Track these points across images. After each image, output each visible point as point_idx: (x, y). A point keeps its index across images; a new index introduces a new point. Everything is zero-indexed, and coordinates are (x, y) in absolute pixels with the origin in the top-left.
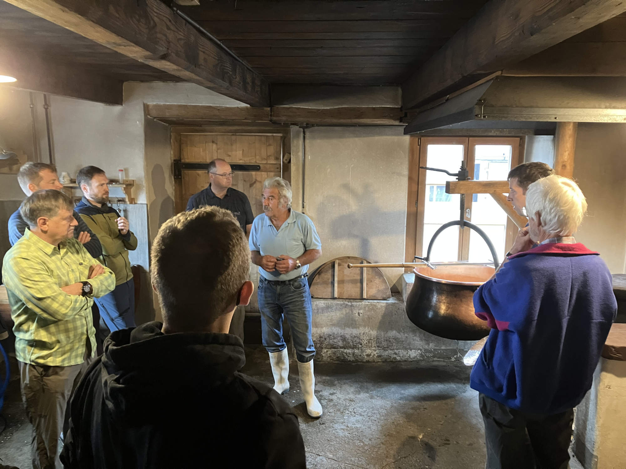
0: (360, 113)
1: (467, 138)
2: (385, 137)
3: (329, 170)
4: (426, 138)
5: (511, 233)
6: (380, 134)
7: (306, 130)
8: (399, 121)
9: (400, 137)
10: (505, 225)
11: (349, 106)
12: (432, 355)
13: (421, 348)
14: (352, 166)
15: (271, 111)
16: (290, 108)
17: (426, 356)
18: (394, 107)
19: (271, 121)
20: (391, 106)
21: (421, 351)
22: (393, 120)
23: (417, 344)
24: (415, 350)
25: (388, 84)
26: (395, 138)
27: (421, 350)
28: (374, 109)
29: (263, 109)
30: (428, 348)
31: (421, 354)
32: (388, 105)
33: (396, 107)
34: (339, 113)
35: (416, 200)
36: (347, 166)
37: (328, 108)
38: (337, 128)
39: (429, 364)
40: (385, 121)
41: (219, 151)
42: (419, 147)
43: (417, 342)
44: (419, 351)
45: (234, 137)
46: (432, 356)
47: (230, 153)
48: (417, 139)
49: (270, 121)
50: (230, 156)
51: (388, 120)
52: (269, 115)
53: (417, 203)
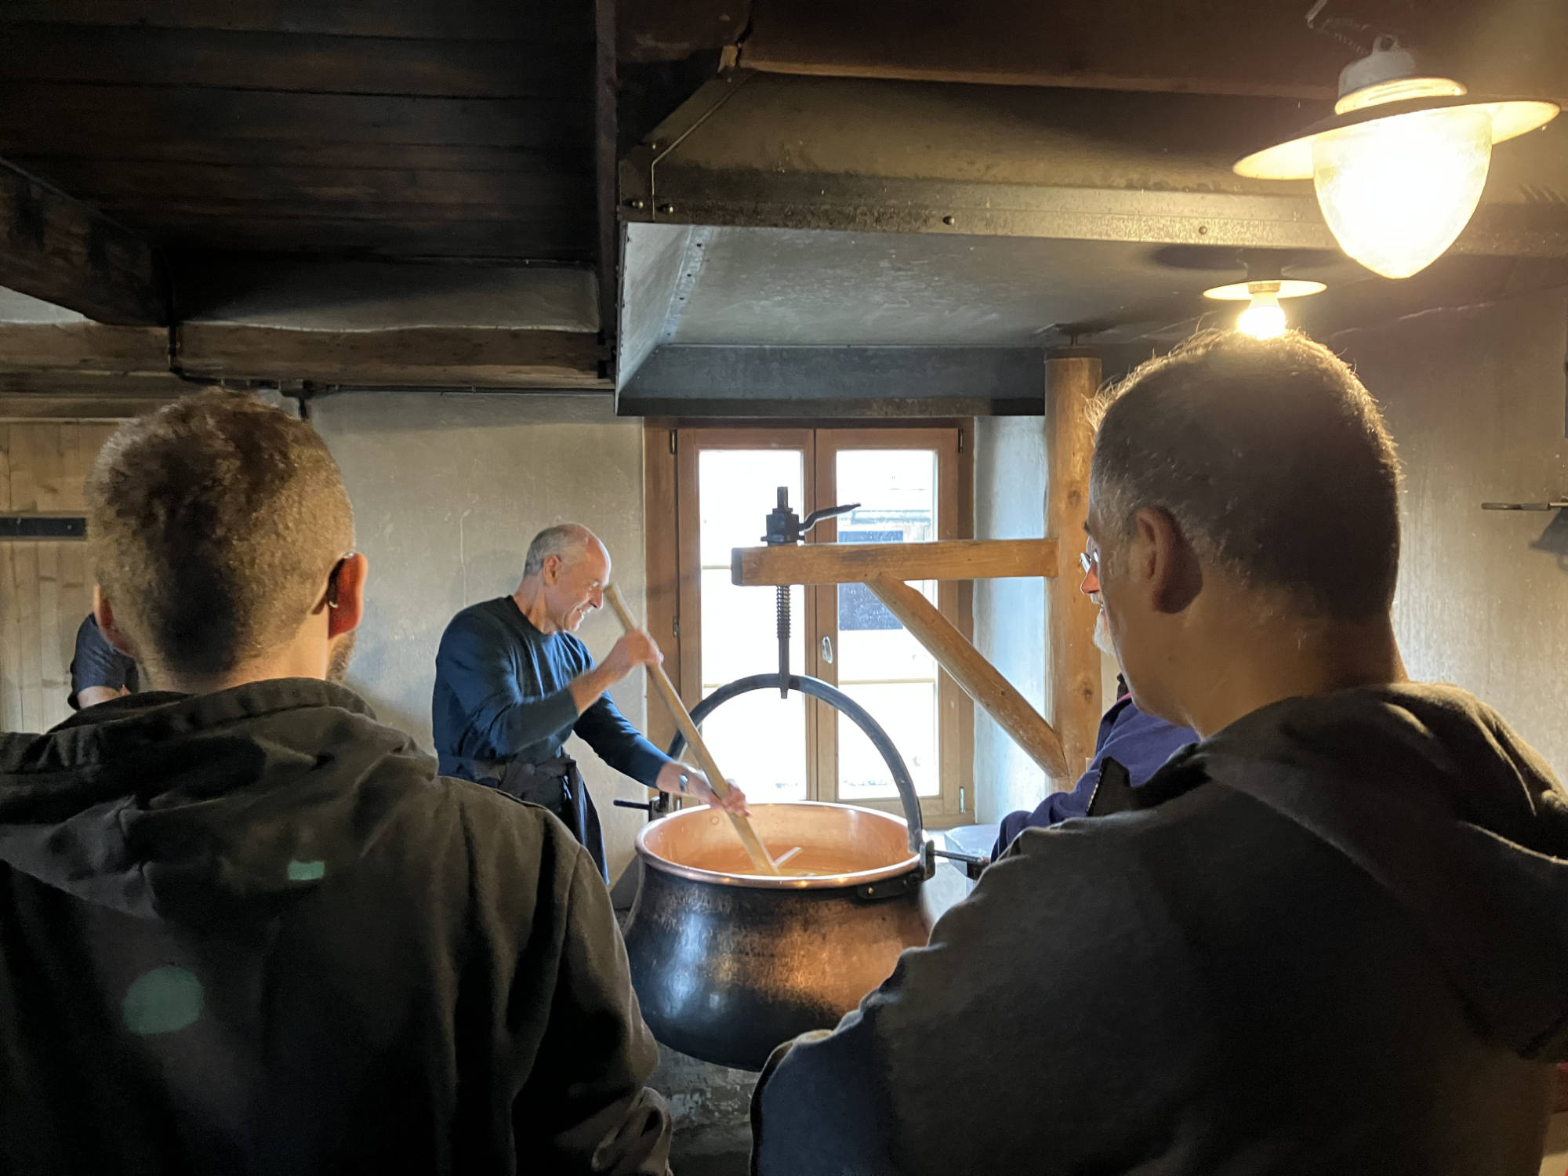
0: (470, 348)
1: (811, 431)
2: (564, 425)
3: (390, 528)
4: (690, 431)
5: (953, 704)
6: (547, 417)
7: (309, 403)
8: (595, 374)
9: (611, 426)
10: (934, 681)
11: (435, 326)
12: (736, 1107)
13: (703, 1086)
14: (466, 514)
15: (173, 338)
16: (237, 329)
17: (720, 1112)
18: (577, 330)
19: (176, 370)
20: (569, 329)
21: (701, 1095)
22: (575, 371)
23: (689, 1074)
24: (682, 1096)
25: (554, 261)
26: (599, 430)
27: (702, 1092)
28: (515, 335)
29: (147, 332)
30: (723, 1084)
31: (704, 1106)
32: (560, 324)
33: (585, 330)
34: (403, 346)
35: (675, 615)
36: (449, 514)
37: (368, 331)
38: (409, 398)
39: (729, 1136)
40: (551, 372)
41: (15, 475)
42: (672, 456)
43: (686, 1069)
44: (696, 1097)
45: (68, 432)
46: (737, 1110)
47: (54, 482)
48: (667, 434)
49: (171, 370)
50: (53, 490)
51: (563, 369)
52: (167, 350)
53: (678, 623)
